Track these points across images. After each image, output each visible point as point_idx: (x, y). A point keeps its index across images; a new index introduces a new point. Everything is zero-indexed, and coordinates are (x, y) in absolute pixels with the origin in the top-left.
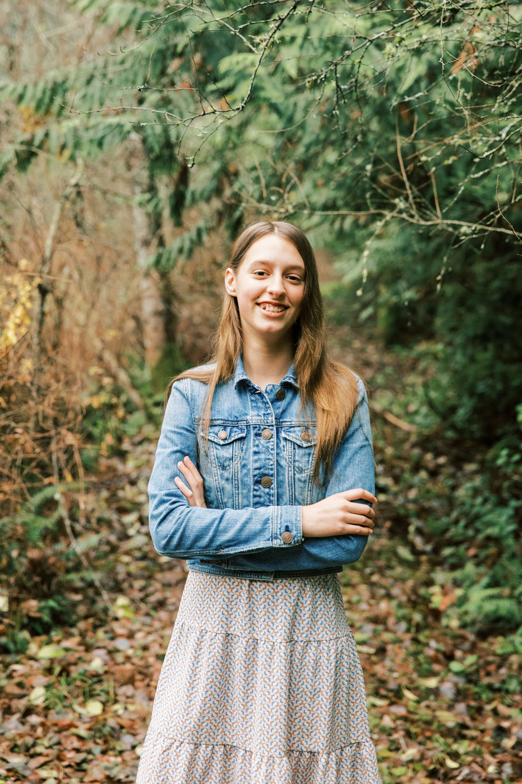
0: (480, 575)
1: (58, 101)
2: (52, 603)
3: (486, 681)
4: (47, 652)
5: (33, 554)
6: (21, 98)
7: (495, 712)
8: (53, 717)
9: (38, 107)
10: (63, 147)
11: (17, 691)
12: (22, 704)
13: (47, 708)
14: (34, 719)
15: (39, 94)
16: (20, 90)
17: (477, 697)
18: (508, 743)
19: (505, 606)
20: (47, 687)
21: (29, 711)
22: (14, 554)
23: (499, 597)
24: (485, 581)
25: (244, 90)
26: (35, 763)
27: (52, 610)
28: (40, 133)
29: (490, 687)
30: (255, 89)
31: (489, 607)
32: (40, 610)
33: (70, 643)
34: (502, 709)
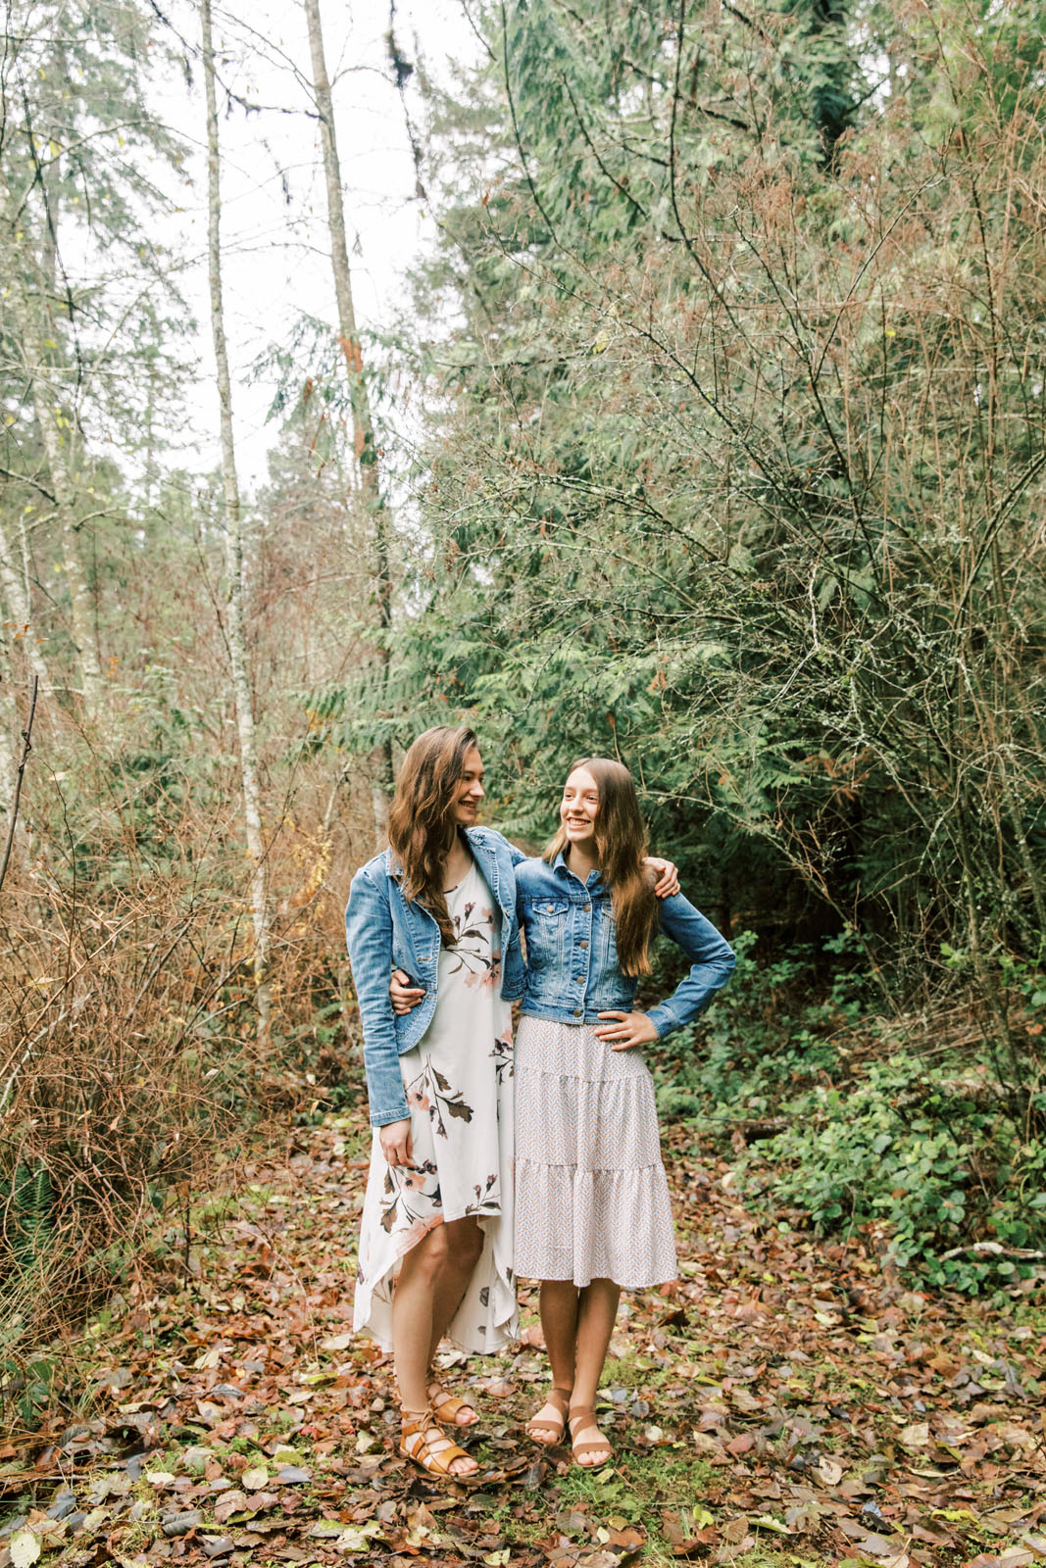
0: (667, 1079)
1: (337, 706)
2: (339, 1090)
3: (675, 1147)
4: (341, 1123)
5: (323, 1052)
6: (309, 703)
7: (682, 1166)
8: (351, 1162)
9: (321, 712)
10: (342, 742)
11: (322, 1145)
12: (328, 1154)
13: (347, 1157)
14: (337, 1164)
15: (323, 701)
16: (308, 697)
17: (670, 1156)
18: (693, 1184)
19: (687, 1099)
20: (347, 1142)
21: (333, 1159)
22: (308, 1052)
23: (683, 1092)
24: (672, 1082)
25: (490, 701)
26: (345, 1188)
27: (339, 1094)
28: (324, 731)
29: (678, 1152)
30: (498, 700)
31: (675, 1100)
32: (331, 1094)
33: (357, 1117)
34: (687, 1164)
